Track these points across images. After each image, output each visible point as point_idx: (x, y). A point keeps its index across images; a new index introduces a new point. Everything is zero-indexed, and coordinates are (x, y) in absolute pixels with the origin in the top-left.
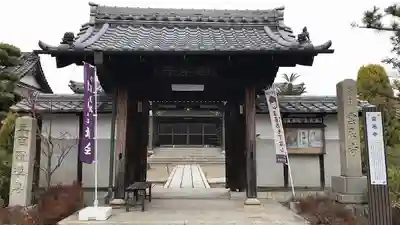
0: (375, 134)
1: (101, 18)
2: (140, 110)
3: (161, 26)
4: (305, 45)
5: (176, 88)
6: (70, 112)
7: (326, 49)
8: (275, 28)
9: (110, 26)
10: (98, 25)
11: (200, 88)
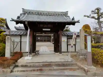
0: (89, 41)
1: (25, 12)
2: (35, 34)
3: (40, 15)
4: (73, 21)
5: (44, 30)
6: (18, 35)
7: (78, 22)
8: (66, 16)
9: (28, 15)
10: (24, 14)
11: (49, 30)
